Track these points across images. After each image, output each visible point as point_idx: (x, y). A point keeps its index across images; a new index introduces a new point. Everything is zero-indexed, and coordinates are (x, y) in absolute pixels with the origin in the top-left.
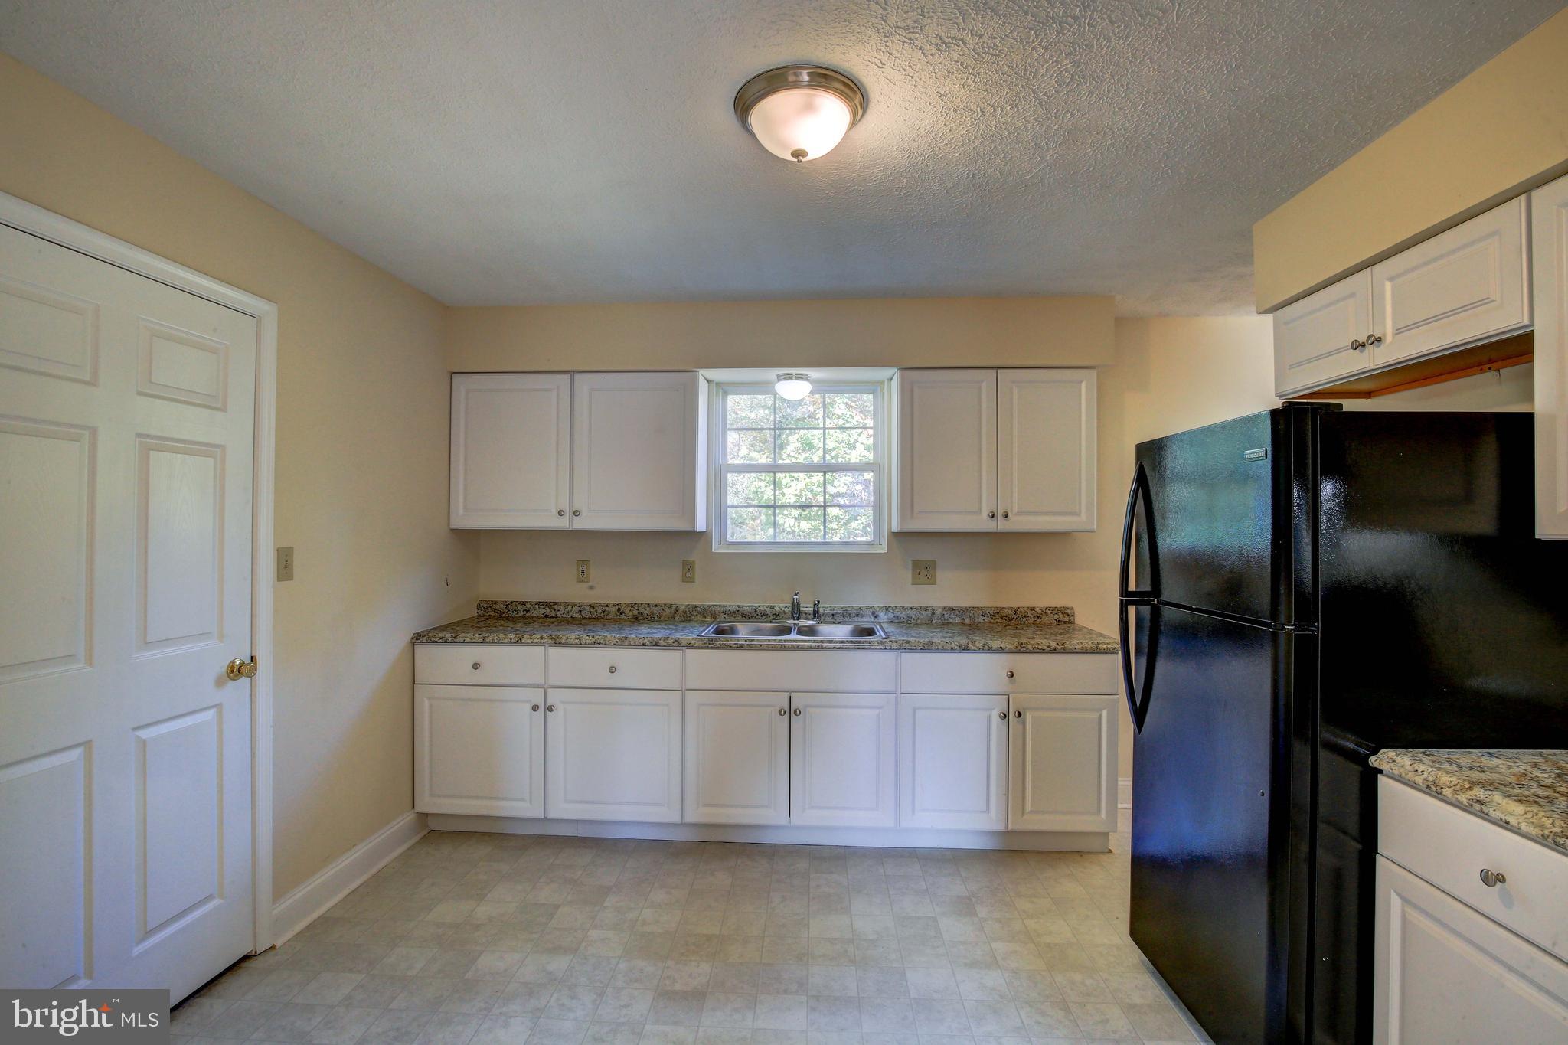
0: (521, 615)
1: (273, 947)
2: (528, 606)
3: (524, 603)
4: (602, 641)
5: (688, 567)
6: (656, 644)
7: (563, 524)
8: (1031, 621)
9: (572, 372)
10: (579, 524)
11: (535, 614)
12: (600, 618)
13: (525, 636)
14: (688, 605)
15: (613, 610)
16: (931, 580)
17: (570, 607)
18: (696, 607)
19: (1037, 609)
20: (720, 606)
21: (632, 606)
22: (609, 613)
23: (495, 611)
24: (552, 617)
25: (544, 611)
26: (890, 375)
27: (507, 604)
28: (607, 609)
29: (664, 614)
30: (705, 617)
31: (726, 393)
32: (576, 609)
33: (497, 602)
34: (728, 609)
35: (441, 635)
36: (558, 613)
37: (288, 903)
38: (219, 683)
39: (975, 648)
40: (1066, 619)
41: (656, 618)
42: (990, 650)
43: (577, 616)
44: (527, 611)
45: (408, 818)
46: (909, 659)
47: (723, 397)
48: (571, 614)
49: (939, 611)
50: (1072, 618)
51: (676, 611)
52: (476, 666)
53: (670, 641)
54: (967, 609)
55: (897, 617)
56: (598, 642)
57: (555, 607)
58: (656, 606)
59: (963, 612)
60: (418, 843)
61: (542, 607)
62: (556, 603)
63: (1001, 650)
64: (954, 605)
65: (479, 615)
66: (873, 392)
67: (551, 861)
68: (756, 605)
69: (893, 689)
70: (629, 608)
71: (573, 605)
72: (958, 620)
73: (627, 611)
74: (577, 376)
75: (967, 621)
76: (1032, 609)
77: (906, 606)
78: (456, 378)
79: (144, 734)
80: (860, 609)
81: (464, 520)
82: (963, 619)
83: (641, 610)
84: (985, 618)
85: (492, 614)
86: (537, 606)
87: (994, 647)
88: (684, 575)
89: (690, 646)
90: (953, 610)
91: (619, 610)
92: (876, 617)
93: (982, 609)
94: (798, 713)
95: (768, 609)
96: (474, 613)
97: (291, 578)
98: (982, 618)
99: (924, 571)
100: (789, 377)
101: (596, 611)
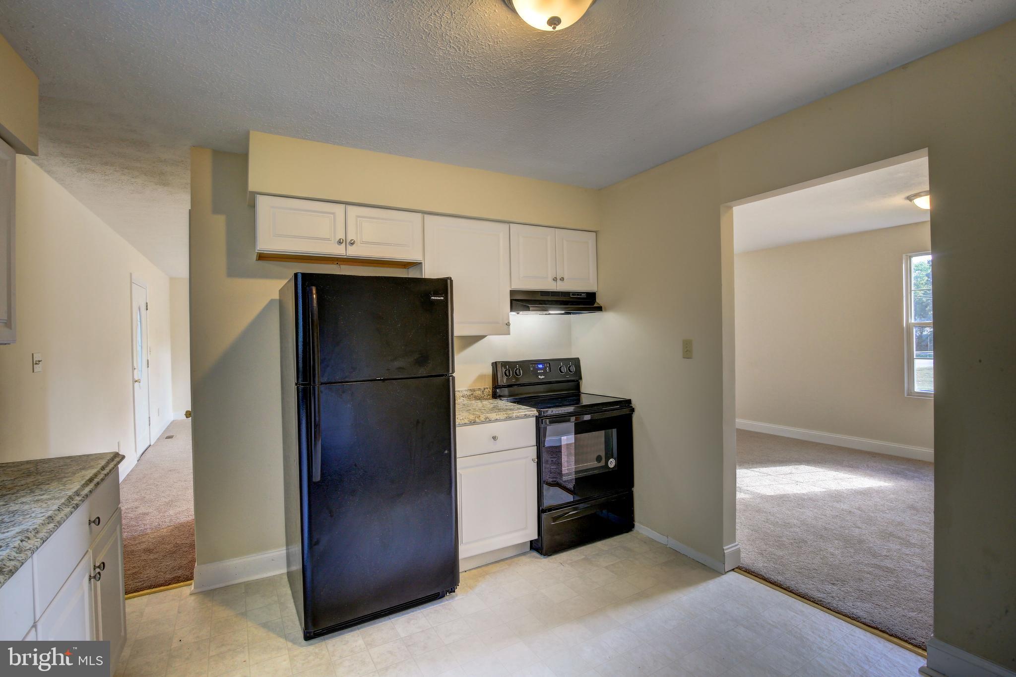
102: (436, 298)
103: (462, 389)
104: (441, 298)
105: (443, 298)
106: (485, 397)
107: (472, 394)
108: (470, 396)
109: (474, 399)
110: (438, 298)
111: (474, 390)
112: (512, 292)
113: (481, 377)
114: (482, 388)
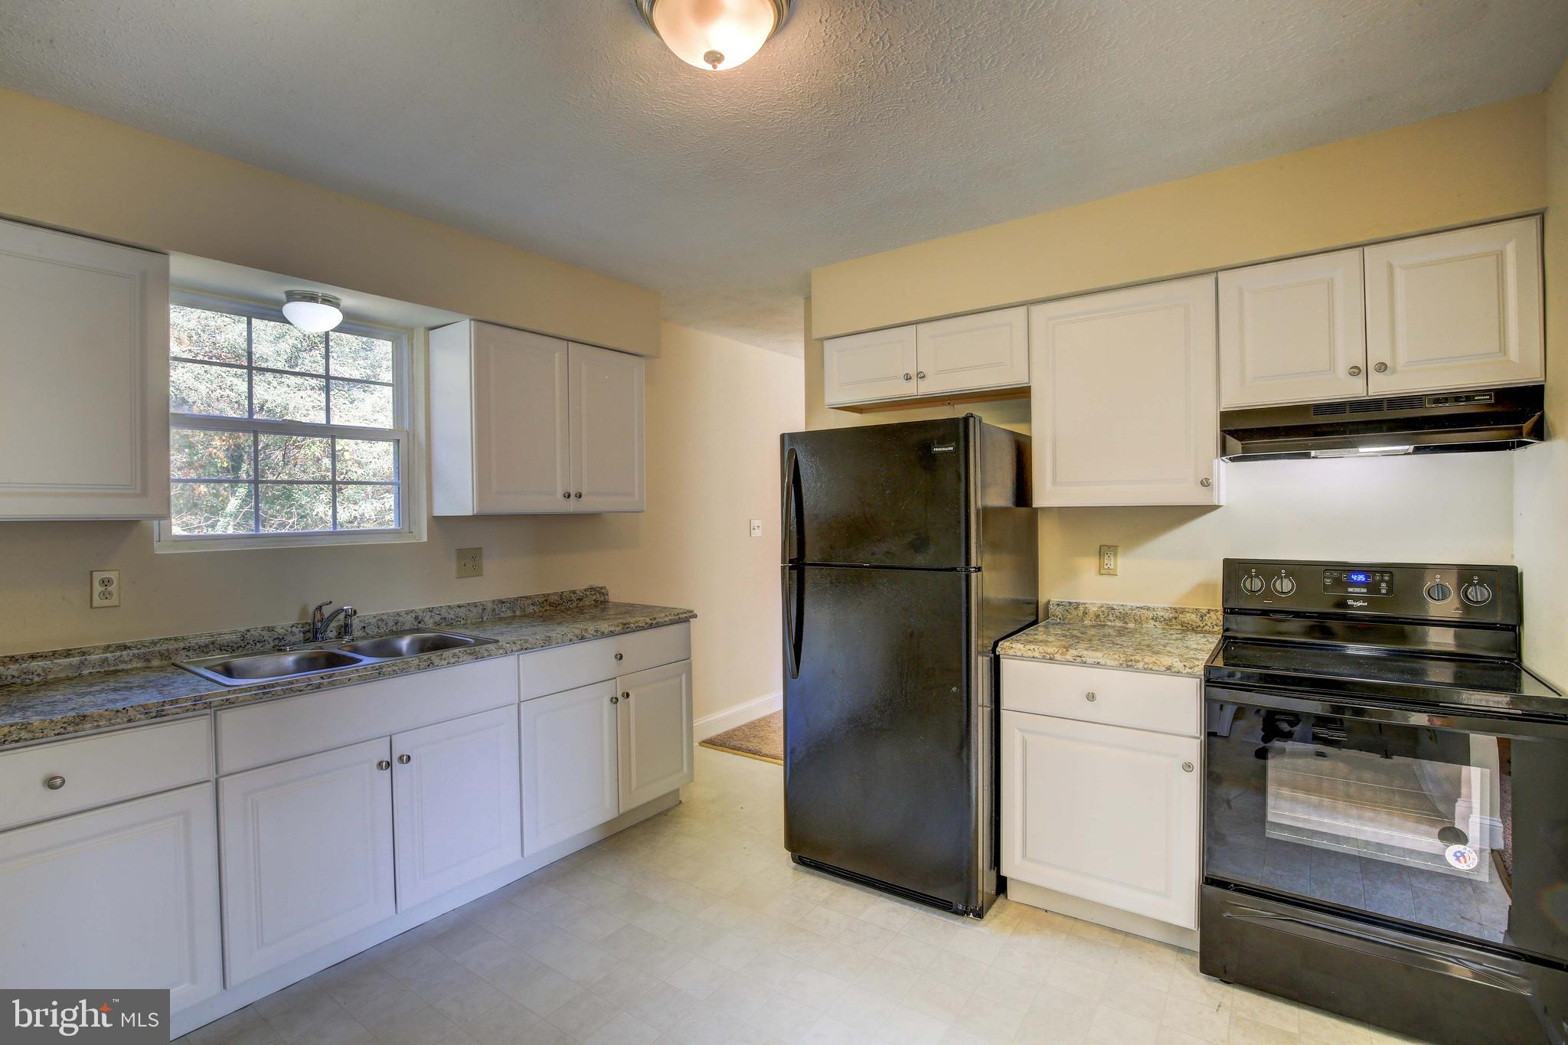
8: (575, 604)
16: (477, 571)
19: (578, 592)
40: (602, 599)
49: (490, 606)
50: (606, 597)
54: (517, 599)
55: (445, 619)
59: (513, 603)
64: (503, 597)
72: (509, 614)
75: (518, 613)
76: (574, 592)
77: (452, 604)
82: (514, 611)
84: (534, 608)
90: (503, 602)
98: (532, 607)
99: (470, 561)
102: (940, 449)
103: (1156, 606)
104: (950, 449)
105: (952, 448)
106: (1207, 628)
107: (1176, 618)
108: (1170, 620)
109: (1179, 627)
110: (944, 449)
111: (1183, 611)
112: (1226, 417)
113: (1205, 587)
114: (1204, 608)
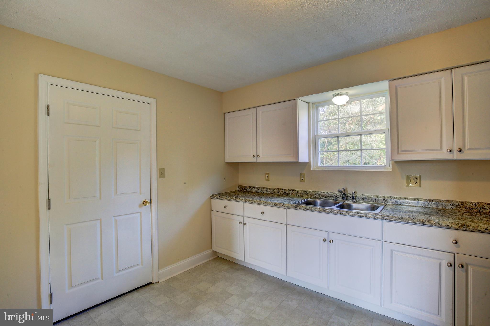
0: (249, 191)
1: (158, 282)
2: (251, 188)
3: (250, 187)
4: (259, 203)
5: (302, 176)
6: (276, 205)
7: (254, 160)
9: (256, 107)
10: (260, 160)
11: (253, 191)
12: (272, 193)
13: (238, 199)
14: (302, 191)
15: (276, 191)
17: (263, 189)
18: (305, 191)
20: (314, 192)
21: (282, 190)
22: (275, 192)
23: (242, 189)
24: (258, 192)
25: (255, 190)
26: (385, 85)
27: (246, 187)
28: (274, 190)
29: (293, 193)
30: (308, 196)
31: (317, 107)
32: (265, 189)
33: (243, 186)
34: (317, 193)
35: (217, 196)
36: (260, 191)
37: (163, 271)
38: (140, 206)
39: (430, 224)
41: (291, 195)
42: (440, 226)
43: (265, 192)
44: (251, 190)
45: (210, 251)
46: (387, 224)
47: (316, 109)
48: (263, 191)
51: (297, 193)
52: (225, 207)
53: (281, 205)
56: (258, 202)
57: (259, 189)
58: (291, 190)
60: (212, 260)
61: (255, 188)
62: (259, 187)
63: (448, 227)
65: (238, 190)
66: (385, 96)
67: (242, 277)
68: (329, 192)
69: (380, 238)
70: (281, 191)
71: (264, 188)
73: (281, 192)
74: (258, 108)
78: (225, 114)
79: (117, 218)
80: (377, 197)
81: (229, 159)
83: (285, 191)
85: (242, 190)
86: (253, 188)
87: (443, 225)
88: (301, 179)
89: (288, 207)
91: (278, 191)
92: (385, 201)
93: (451, 201)
94: (331, 241)
95: (333, 194)
96: (237, 189)
97: (164, 177)
100: (337, 95)
101: (271, 191)
